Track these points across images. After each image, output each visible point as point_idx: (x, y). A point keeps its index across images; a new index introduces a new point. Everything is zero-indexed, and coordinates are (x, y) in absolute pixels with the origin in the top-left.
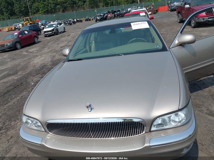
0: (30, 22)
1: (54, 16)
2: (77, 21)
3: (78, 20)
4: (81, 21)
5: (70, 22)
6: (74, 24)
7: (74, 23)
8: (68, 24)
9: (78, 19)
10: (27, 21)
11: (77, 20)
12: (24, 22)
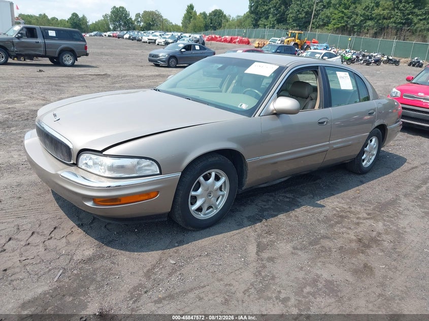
0: (297, 41)
1: (350, 39)
2: (389, 61)
3: (391, 60)
4: (396, 63)
5: (370, 58)
6: (378, 65)
7: (378, 62)
8: (362, 62)
9: (391, 58)
10: (293, 37)
11: (388, 58)
12: (287, 38)
